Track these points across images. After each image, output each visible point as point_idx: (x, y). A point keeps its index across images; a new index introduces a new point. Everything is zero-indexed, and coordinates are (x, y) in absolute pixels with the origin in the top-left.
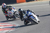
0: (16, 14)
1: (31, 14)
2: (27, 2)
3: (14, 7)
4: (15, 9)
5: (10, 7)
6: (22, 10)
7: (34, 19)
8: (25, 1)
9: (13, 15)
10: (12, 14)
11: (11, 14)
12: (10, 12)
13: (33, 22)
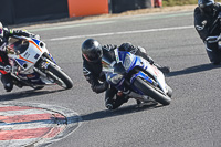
0: (44, 66)
1: (138, 64)
2: (113, 13)
3: (37, 38)
4: (42, 45)
5: (21, 34)
6: (96, 44)
7: (153, 84)
8: (107, 10)
9: (32, 72)
10: (30, 65)
11: (25, 66)
12: (22, 55)
13: (146, 97)
